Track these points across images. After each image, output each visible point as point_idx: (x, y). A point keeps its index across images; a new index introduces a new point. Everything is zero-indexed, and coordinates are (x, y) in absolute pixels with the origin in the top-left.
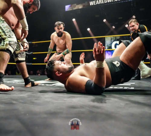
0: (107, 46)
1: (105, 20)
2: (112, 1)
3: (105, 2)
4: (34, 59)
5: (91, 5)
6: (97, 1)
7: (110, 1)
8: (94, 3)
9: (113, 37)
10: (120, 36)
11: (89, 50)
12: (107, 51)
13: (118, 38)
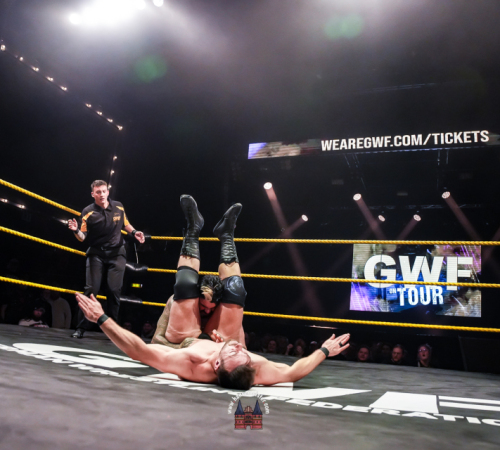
0: (358, 270)
1: (357, 197)
2: (386, 145)
3: (366, 146)
4: (137, 285)
5: (324, 149)
6: (344, 141)
7: (380, 146)
8: (334, 144)
9: (377, 244)
10: (398, 245)
11: (310, 278)
12: (356, 283)
13: (393, 250)
